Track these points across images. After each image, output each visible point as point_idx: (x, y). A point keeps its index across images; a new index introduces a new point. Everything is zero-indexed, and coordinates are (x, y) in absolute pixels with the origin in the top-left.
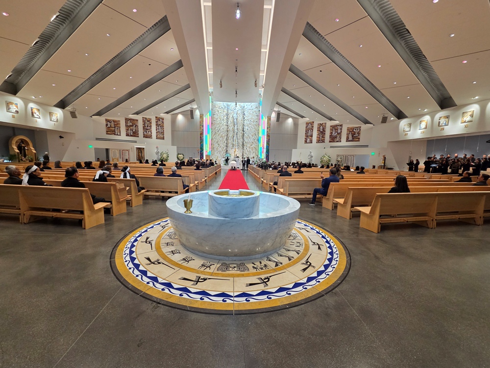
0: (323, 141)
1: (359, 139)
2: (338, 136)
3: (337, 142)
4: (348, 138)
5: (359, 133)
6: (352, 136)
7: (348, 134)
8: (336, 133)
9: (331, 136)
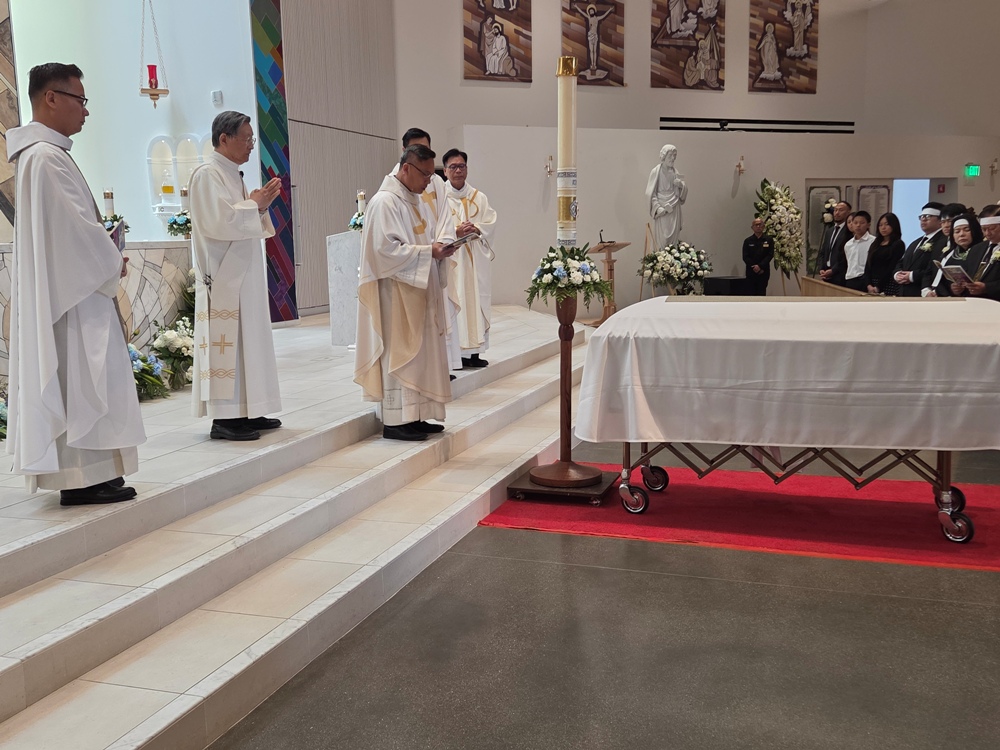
0: (612, 76)
1: (812, 74)
2: (705, 44)
3: (701, 85)
4: (756, 64)
5: (811, 41)
6: (781, 53)
7: (756, 36)
8: (692, 21)
9: (660, 36)
